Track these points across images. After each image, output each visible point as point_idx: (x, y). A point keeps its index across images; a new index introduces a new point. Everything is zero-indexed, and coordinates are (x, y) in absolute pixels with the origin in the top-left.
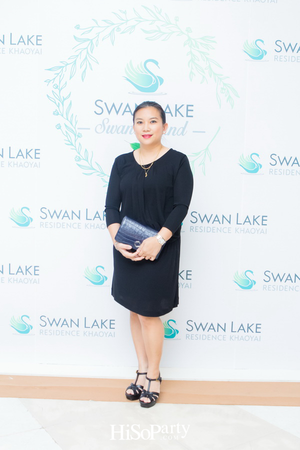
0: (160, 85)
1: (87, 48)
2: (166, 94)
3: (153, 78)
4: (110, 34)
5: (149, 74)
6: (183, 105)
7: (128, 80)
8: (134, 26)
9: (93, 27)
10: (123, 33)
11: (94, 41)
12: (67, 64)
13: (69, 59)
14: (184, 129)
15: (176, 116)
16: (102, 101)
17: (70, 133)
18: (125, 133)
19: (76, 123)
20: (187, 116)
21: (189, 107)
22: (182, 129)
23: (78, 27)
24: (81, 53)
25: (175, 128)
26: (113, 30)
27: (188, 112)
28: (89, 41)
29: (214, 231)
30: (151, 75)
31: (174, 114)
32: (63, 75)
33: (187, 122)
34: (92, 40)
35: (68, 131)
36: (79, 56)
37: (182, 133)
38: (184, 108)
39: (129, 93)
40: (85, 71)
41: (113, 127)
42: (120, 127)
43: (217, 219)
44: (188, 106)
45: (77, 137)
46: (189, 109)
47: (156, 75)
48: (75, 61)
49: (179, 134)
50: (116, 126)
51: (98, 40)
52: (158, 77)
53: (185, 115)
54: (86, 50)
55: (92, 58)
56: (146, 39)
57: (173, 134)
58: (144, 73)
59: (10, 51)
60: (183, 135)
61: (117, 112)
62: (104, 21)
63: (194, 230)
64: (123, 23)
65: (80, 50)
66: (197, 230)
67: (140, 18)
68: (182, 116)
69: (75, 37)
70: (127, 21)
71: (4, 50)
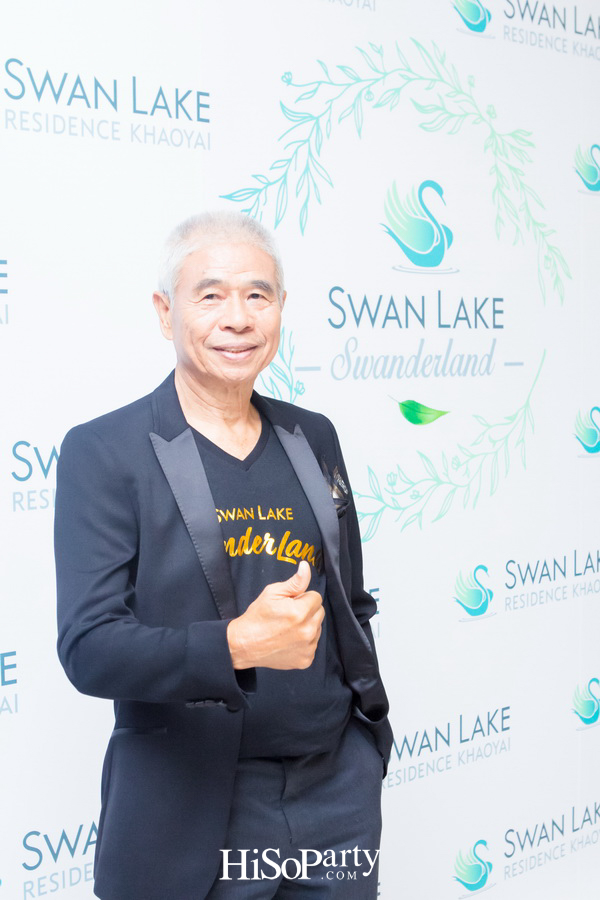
0: (448, 247)
1: (308, 140)
2: (458, 271)
3: (435, 228)
4: (354, 105)
5: (429, 220)
6: (486, 300)
7: (390, 233)
8: (398, 91)
9: (320, 83)
10: (377, 106)
11: (323, 122)
12: (269, 184)
13: (272, 168)
14: (490, 357)
15: (476, 326)
16: (342, 291)
17: (278, 382)
18: (389, 376)
19: (292, 353)
21: (497, 303)
22: (486, 359)
23: (288, 79)
24: (296, 152)
25: (476, 356)
26: (359, 95)
27: (497, 315)
28: (313, 122)
29: (542, 600)
30: (432, 223)
31: (471, 323)
32: (259, 214)
33: (495, 341)
34: (317, 119)
35: (275, 379)
36: (293, 161)
37: (488, 369)
38: (489, 306)
39: (394, 268)
40: (305, 205)
41: (366, 359)
42: (378, 360)
43: (545, 572)
44: (495, 300)
45: (294, 393)
46: (497, 309)
47: (440, 222)
48: (285, 176)
49: (482, 372)
50: (372, 357)
51: (329, 120)
52: (443, 226)
53: (490, 322)
54: (307, 144)
55: (318, 167)
57: (473, 375)
58: (420, 218)
59: (133, 133)
60: (489, 374)
61: (373, 321)
62: (342, 68)
63: (511, 605)
64: (377, 80)
65: (295, 146)
66: (516, 605)
67: (409, 70)
68: (487, 327)
69: (282, 106)
70: (386, 74)
71: (116, 127)
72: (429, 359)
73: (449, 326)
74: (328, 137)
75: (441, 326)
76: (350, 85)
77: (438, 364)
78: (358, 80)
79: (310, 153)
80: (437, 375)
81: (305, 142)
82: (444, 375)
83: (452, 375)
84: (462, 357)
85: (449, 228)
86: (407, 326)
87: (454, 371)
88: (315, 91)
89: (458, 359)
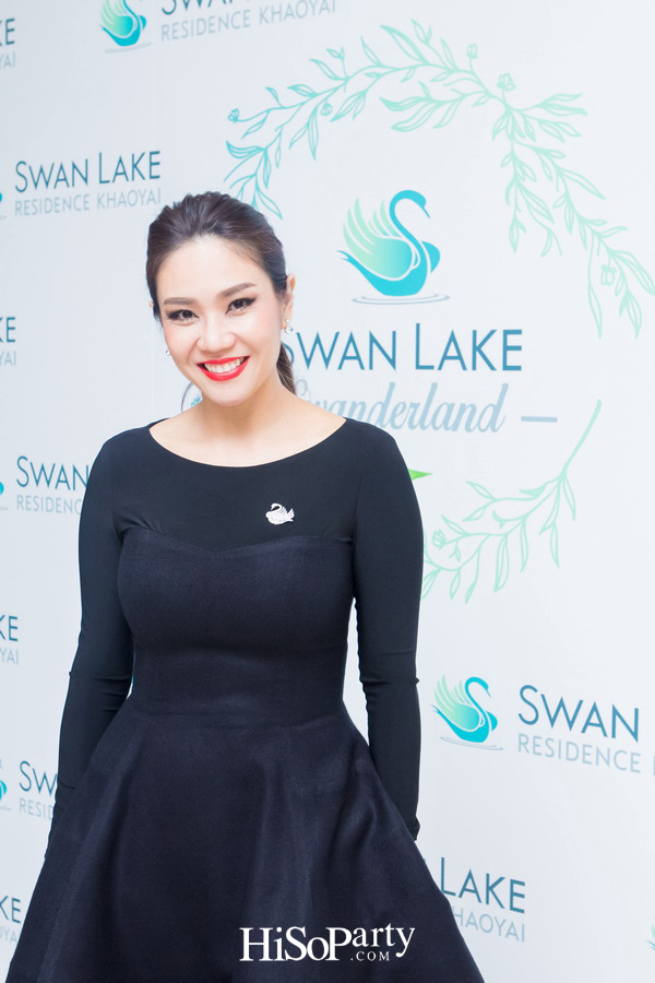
0: (432, 269)
1: (255, 174)
2: (447, 298)
3: (414, 250)
4: (308, 125)
5: (404, 239)
6: (492, 332)
7: (351, 260)
8: (362, 94)
9: (268, 111)
10: (337, 117)
11: (271, 152)
14: (497, 408)
15: (474, 368)
20: (506, 368)
21: (509, 337)
22: (490, 410)
23: (234, 117)
24: (242, 189)
25: (473, 407)
26: (315, 111)
27: (509, 352)
28: (261, 154)
29: (587, 758)
30: (409, 242)
31: (469, 364)
33: (505, 387)
34: (265, 150)
37: (492, 425)
38: (497, 339)
39: (354, 300)
43: (594, 720)
44: (506, 333)
46: (509, 344)
47: (419, 239)
49: (484, 424)
50: (325, 403)
51: (279, 147)
52: (424, 243)
53: (497, 362)
54: (254, 180)
55: (264, 199)
56: (394, 127)
57: (468, 429)
58: (392, 237)
59: (99, 201)
60: (494, 430)
61: (327, 361)
62: (294, 88)
63: (530, 746)
64: (336, 89)
65: (241, 183)
66: (537, 750)
67: (379, 65)
68: (492, 368)
69: (229, 146)
70: (347, 79)
71: (87, 199)
72: (401, 406)
73: (432, 367)
74: (277, 165)
75: (418, 367)
76: (303, 104)
77: (414, 414)
78: (313, 95)
79: (257, 188)
80: (412, 426)
81: (251, 177)
82: (423, 428)
83: (436, 428)
84: (451, 407)
85: (435, 245)
86: (371, 368)
87: (438, 423)
88: (264, 121)
89: (444, 410)
